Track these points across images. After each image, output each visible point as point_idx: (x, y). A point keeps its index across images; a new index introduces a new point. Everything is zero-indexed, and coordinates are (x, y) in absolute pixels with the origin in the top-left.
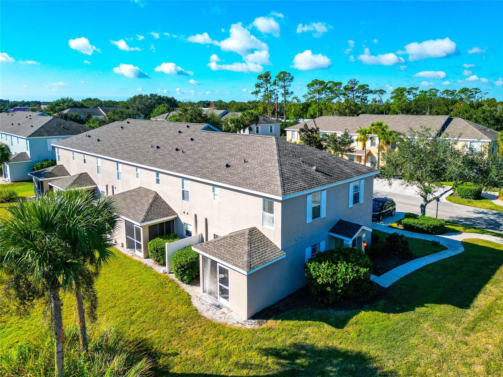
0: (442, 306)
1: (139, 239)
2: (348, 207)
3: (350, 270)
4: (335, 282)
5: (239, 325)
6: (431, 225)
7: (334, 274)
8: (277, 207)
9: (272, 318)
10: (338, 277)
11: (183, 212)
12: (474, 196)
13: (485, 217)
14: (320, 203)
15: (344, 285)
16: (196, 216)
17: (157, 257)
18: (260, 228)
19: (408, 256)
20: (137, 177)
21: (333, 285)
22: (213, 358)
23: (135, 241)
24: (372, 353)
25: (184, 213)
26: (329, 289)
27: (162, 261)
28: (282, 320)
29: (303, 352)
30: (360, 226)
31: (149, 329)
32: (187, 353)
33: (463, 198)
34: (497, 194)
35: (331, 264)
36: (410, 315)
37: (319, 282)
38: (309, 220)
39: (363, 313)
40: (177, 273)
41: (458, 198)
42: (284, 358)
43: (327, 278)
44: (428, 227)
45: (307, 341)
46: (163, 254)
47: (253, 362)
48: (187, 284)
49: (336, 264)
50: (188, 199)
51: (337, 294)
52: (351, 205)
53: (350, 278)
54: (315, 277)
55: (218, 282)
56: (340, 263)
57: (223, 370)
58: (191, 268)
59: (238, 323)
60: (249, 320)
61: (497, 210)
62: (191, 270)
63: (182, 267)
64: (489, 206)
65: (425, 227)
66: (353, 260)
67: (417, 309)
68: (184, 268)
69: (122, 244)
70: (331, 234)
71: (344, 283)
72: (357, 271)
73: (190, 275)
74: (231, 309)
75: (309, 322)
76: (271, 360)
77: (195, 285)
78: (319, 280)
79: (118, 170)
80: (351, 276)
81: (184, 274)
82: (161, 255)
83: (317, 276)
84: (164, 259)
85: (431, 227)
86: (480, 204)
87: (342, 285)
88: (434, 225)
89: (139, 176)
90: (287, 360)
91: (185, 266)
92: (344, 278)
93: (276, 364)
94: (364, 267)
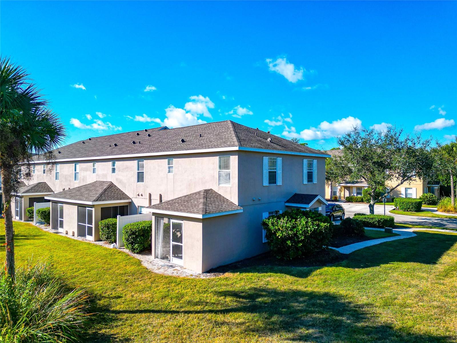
0: (409, 263)
1: (90, 222)
2: (303, 183)
3: (310, 224)
4: (295, 235)
5: (193, 277)
6: (381, 219)
7: (294, 227)
8: (234, 160)
9: (229, 272)
10: (298, 229)
11: (137, 194)
12: (415, 208)
13: (431, 221)
14: (276, 170)
15: (305, 237)
16: (150, 195)
17: (108, 234)
18: (216, 189)
19: (363, 238)
20: (94, 172)
21: (294, 238)
22: (162, 298)
23: (87, 225)
24: (343, 292)
25: (139, 195)
26: (289, 242)
27: (113, 237)
28: (240, 273)
29: (264, 293)
30: (316, 196)
31: (91, 282)
32: (132, 296)
33: (405, 211)
34: (436, 209)
35: (290, 219)
36: (377, 269)
37: (279, 236)
38: (266, 183)
39: (326, 269)
40: (128, 242)
41: (401, 211)
42: (243, 297)
43: (287, 231)
44: (379, 220)
45: (269, 287)
46: (114, 230)
47: (208, 301)
48: (137, 253)
49: (296, 219)
50: (142, 181)
51: (297, 249)
52: (305, 182)
53: (311, 230)
54: (274, 231)
55: (171, 241)
56: (299, 218)
57: (173, 306)
58: (143, 235)
59: (192, 275)
60: (204, 274)
61: (439, 217)
62: (142, 238)
63: (133, 233)
64: (431, 215)
65: (376, 221)
66: (313, 216)
67: (382, 265)
68: (135, 234)
69: (74, 233)
70: (287, 204)
71: (305, 235)
72: (318, 225)
73: (141, 243)
74: (184, 267)
75: (269, 274)
76: (228, 299)
77: (146, 255)
78: (279, 234)
79: (75, 171)
80: (311, 228)
81: (135, 241)
82: (112, 232)
83: (276, 230)
84: (115, 235)
85: (381, 221)
86: (423, 214)
87: (303, 238)
88: (384, 219)
89: (96, 171)
90: (247, 299)
91: (136, 232)
92: (304, 230)
93: (235, 302)
94: (324, 223)
